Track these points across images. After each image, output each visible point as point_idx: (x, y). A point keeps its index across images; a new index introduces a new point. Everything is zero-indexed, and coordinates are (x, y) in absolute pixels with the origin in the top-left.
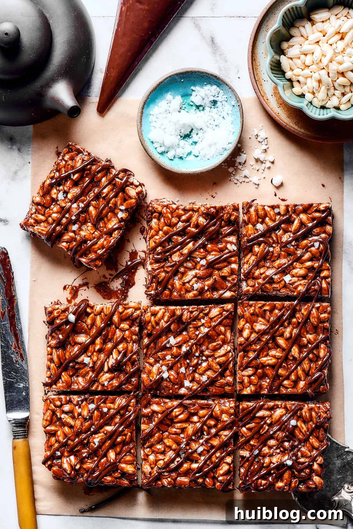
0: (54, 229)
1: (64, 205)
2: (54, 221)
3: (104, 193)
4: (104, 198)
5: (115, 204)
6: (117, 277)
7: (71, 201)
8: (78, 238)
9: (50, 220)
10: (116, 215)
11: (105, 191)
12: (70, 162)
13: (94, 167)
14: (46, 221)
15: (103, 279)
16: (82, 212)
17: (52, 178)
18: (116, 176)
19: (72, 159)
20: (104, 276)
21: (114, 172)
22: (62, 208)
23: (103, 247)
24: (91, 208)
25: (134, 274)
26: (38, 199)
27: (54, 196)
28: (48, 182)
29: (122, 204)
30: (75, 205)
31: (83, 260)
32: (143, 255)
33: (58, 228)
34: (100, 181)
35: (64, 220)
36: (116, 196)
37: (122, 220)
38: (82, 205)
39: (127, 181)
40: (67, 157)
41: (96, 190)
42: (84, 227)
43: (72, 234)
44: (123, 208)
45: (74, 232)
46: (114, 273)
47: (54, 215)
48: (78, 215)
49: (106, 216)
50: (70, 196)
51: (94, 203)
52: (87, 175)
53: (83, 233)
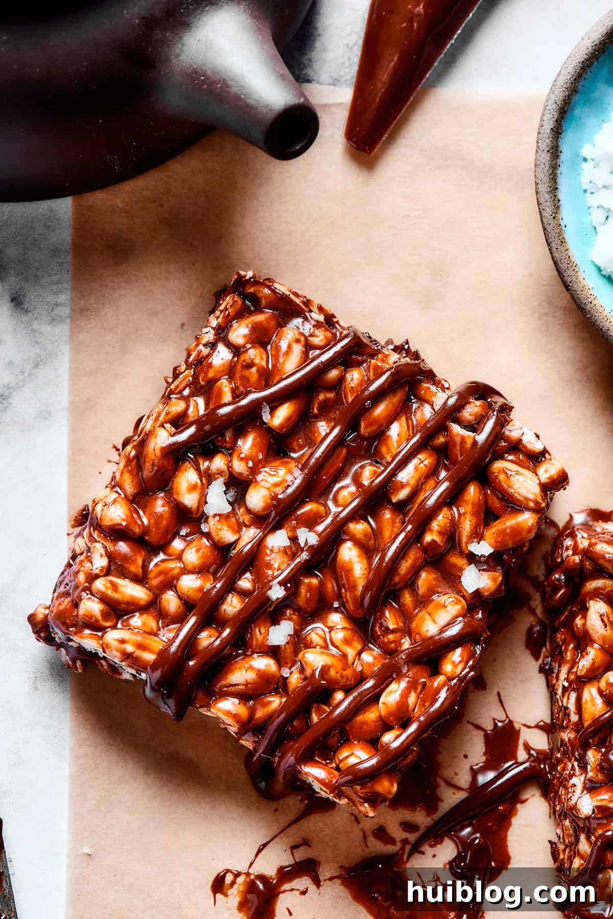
0: (191, 640)
1: (228, 536)
2: (188, 605)
3: (402, 486)
4: (401, 508)
5: (451, 535)
6: (434, 835)
7: (258, 519)
8: (295, 679)
9: (171, 601)
10: (452, 579)
11: (407, 475)
12: (253, 354)
13: (354, 376)
14: (153, 606)
15: (377, 847)
16: (306, 569)
17: (179, 422)
18: (452, 414)
19: (261, 338)
20: (381, 833)
21: (440, 399)
22: (222, 550)
23: (402, 718)
24: (348, 553)
25: (505, 820)
26: (117, 514)
27: (189, 500)
28: (163, 438)
29: (478, 536)
30: (278, 540)
31: (315, 773)
32: (539, 741)
33: (206, 639)
34: (380, 434)
35: (232, 605)
36: (452, 498)
37: (476, 601)
38: (309, 537)
39: (497, 435)
40: (239, 333)
41: (368, 474)
42: (315, 632)
43: (263, 663)
44: (483, 549)
45: (274, 652)
46: (421, 818)
47: (190, 583)
48: (292, 583)
49: (411, 583)
50: (256, 499)
51: (358, 528)
52: (326, 410)
53: (315, 659)
